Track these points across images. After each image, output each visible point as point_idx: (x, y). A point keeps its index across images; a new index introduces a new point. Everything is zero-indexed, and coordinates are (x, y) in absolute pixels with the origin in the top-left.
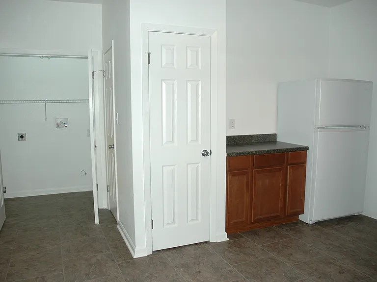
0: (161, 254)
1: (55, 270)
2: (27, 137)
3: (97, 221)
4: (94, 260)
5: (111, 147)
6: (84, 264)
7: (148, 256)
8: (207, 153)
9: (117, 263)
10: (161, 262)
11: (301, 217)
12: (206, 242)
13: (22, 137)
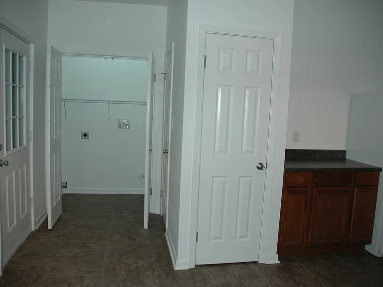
0: (203, 269)
1: (95, 271)
2: (90, 135)
3: (146, 226)
4: (134, 267)
5: (166, 152)
6: (124, 269)
7: (190, 269)
8: (263, 167)
9: (157, 273)
10: (202, 278)
11: (368, 248)
12: (254, 262)
13: (85, 135)
